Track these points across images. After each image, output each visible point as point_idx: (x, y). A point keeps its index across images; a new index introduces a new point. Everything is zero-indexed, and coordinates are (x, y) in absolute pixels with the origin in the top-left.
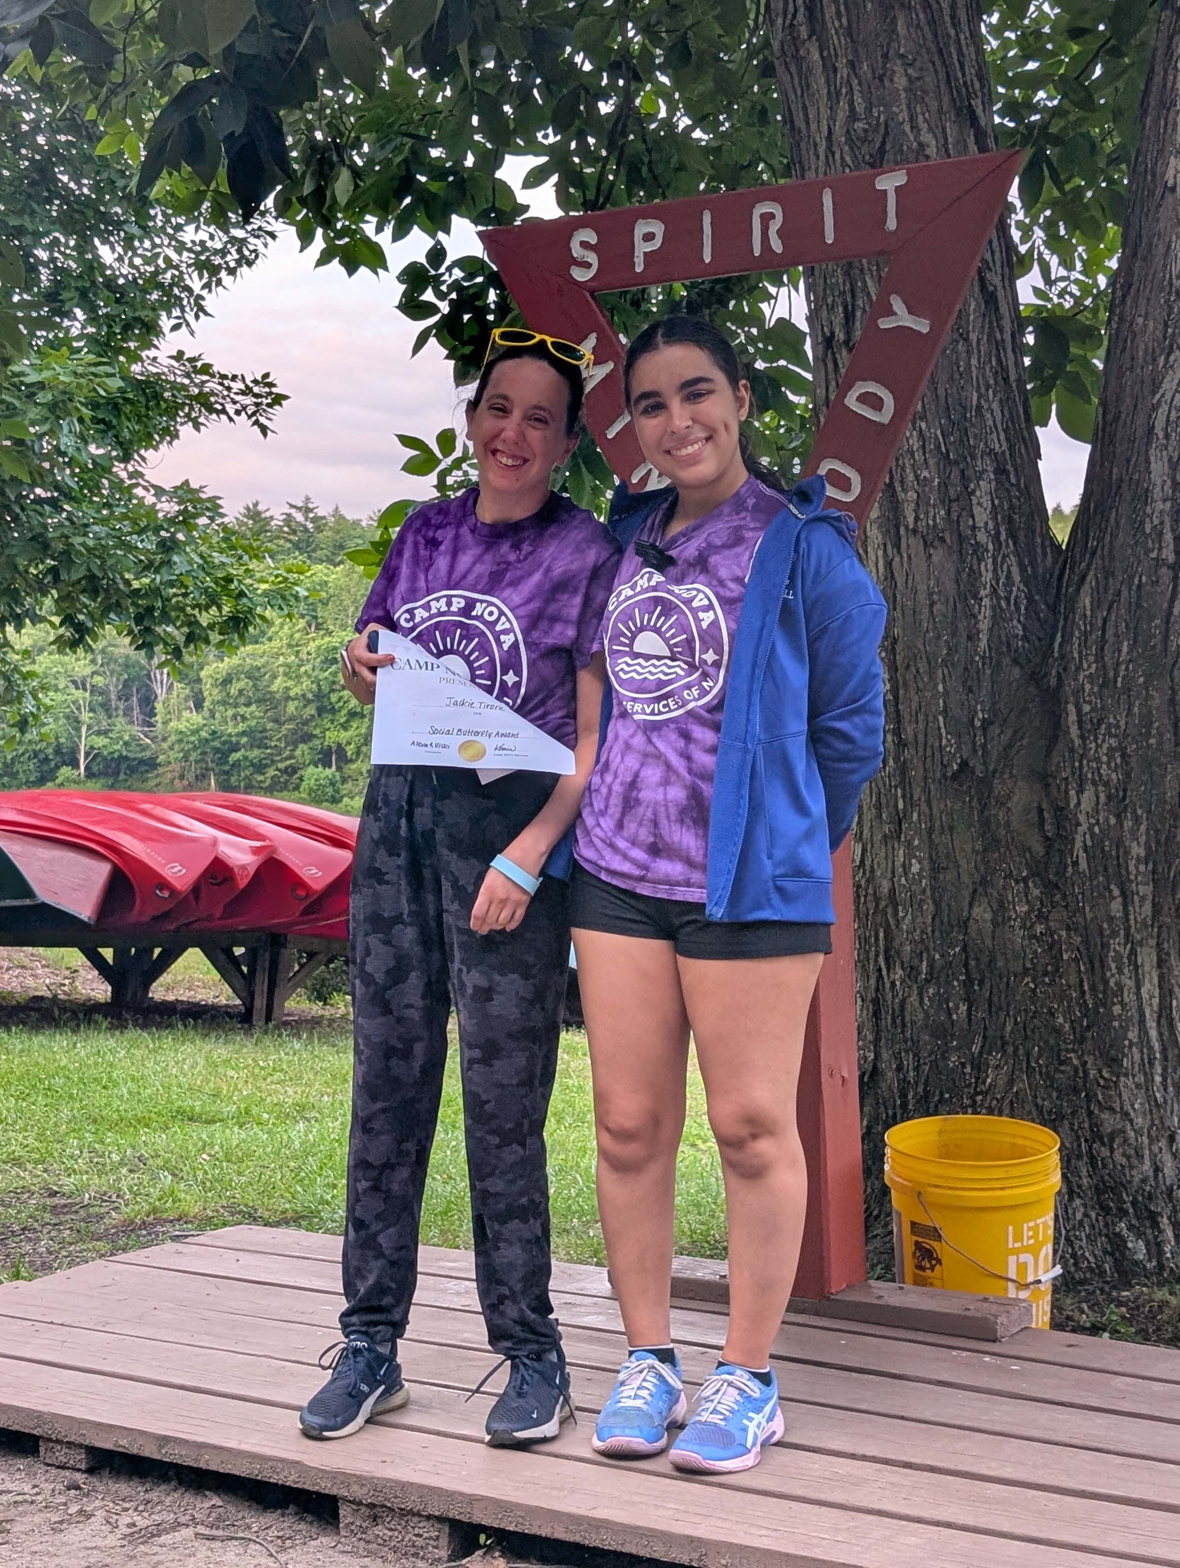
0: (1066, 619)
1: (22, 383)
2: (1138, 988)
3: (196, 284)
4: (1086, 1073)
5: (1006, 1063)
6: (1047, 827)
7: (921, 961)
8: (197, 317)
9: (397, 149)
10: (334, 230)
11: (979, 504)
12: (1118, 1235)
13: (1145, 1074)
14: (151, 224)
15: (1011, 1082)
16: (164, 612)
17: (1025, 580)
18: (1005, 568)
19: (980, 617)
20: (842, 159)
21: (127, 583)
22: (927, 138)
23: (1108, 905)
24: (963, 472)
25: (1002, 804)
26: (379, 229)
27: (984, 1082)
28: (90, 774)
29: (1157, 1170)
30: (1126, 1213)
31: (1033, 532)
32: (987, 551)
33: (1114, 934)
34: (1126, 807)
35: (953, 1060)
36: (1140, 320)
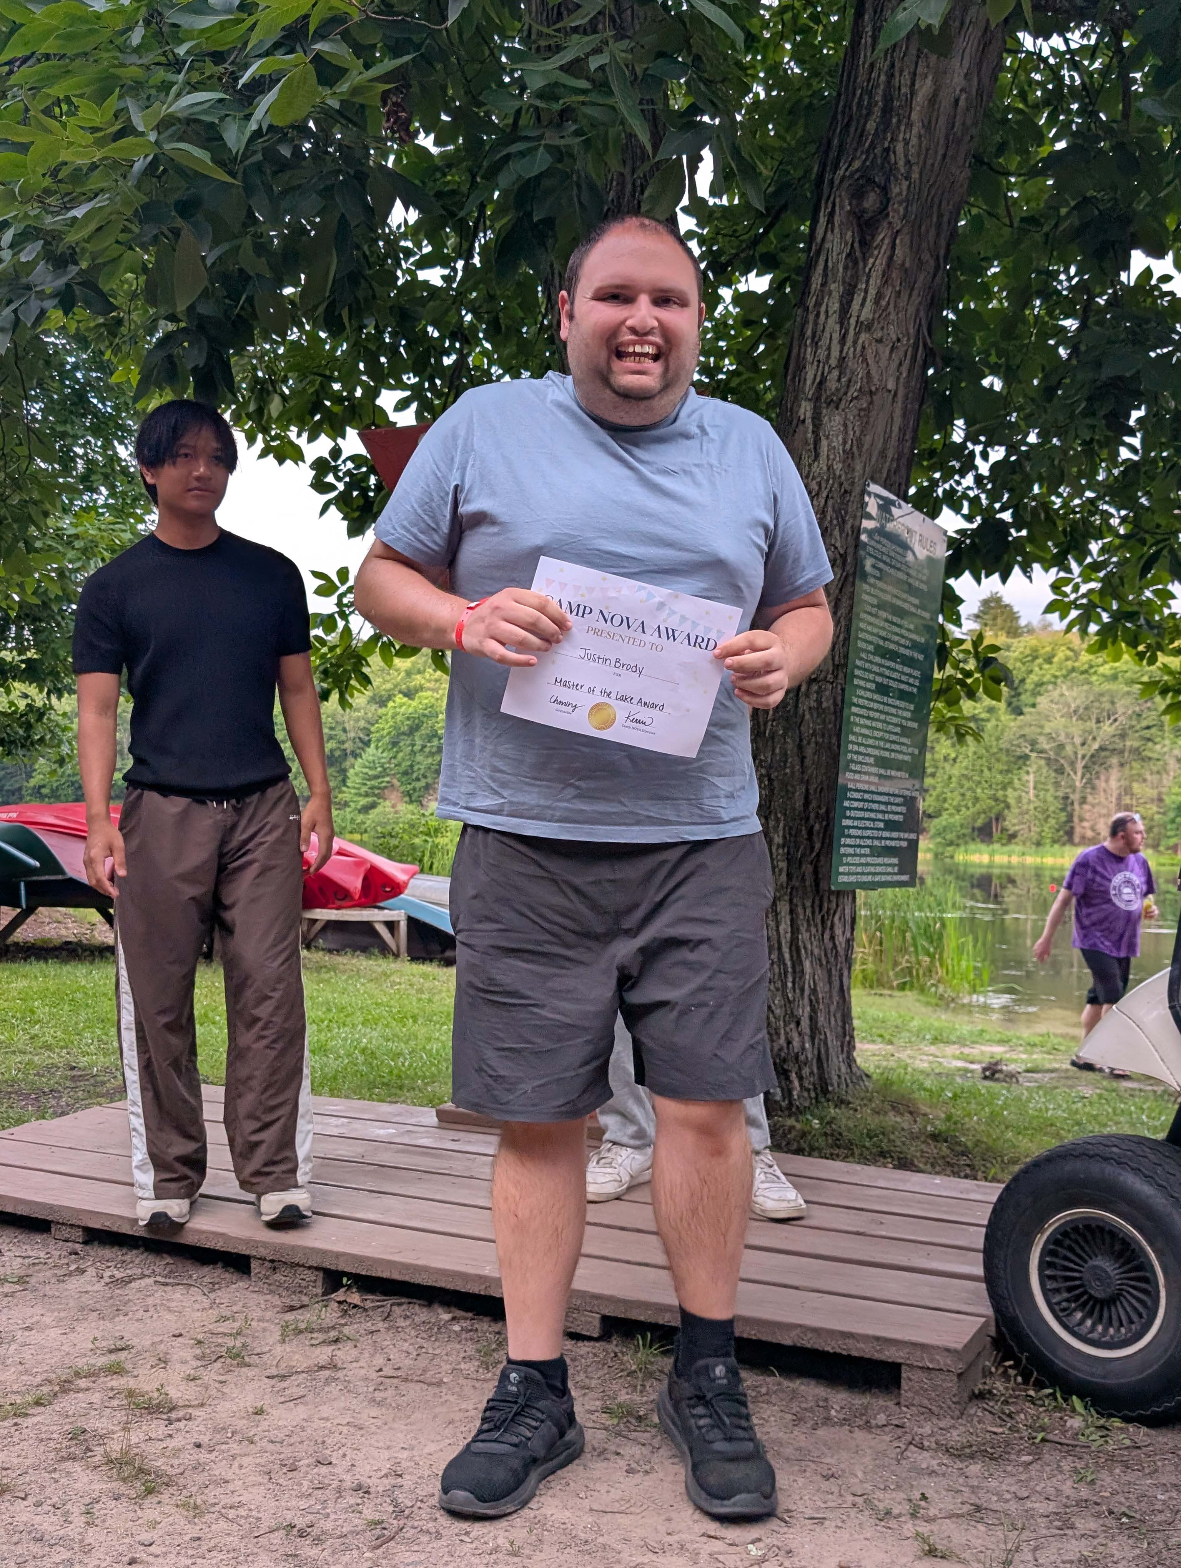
10: (270, 436)
29: (789, 1043)
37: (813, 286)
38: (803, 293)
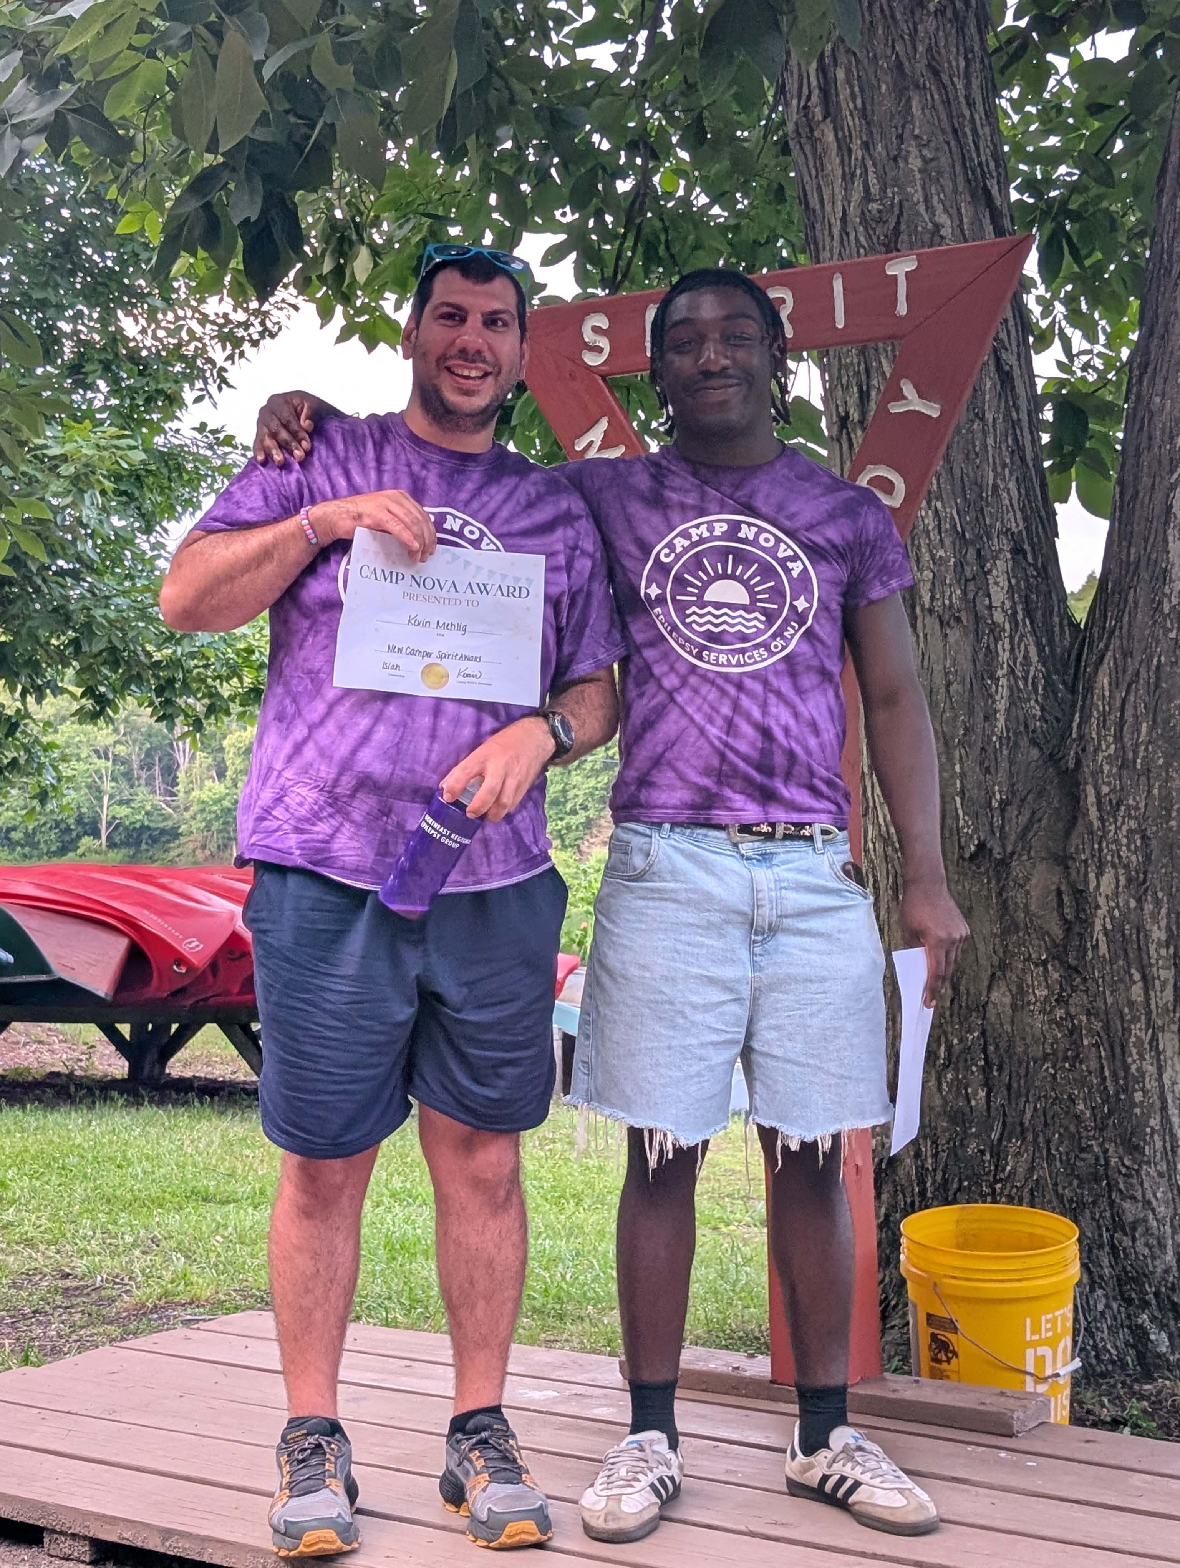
0: (1084, 699)
1: (44, 455)
2: (1160, 1075)
3: (218, 354)
4: (1107, 1162)
5: (1026, 1150)
6: (1067, 911)
7: (940, 1046)
8: (220, 389)
9: (416, 229)
10: (354, 307)
11: (997, 583)
12: (1141, 1327)
13: (1168, 1162)
14: (174, 296)
15: (1031, 1170)
16: (185, 683)
17: (1043, 660)
18: (1022, 648)
19: (998, 697)
20: (857, 239)
21: (149, 655)
22: (942, 218)
23: (1128, 989)
24: (979, 551)
25: (1021, 886)
26: (398, 307)
27: (1004, 1169)
28: (112, 845)
30: (1148, 1304)
31: (1051, 612)
32: (1004, 631)
33: (1135, 1019)
34: (1146, 890)
35: (972, 1147)
36: (1157, 400)
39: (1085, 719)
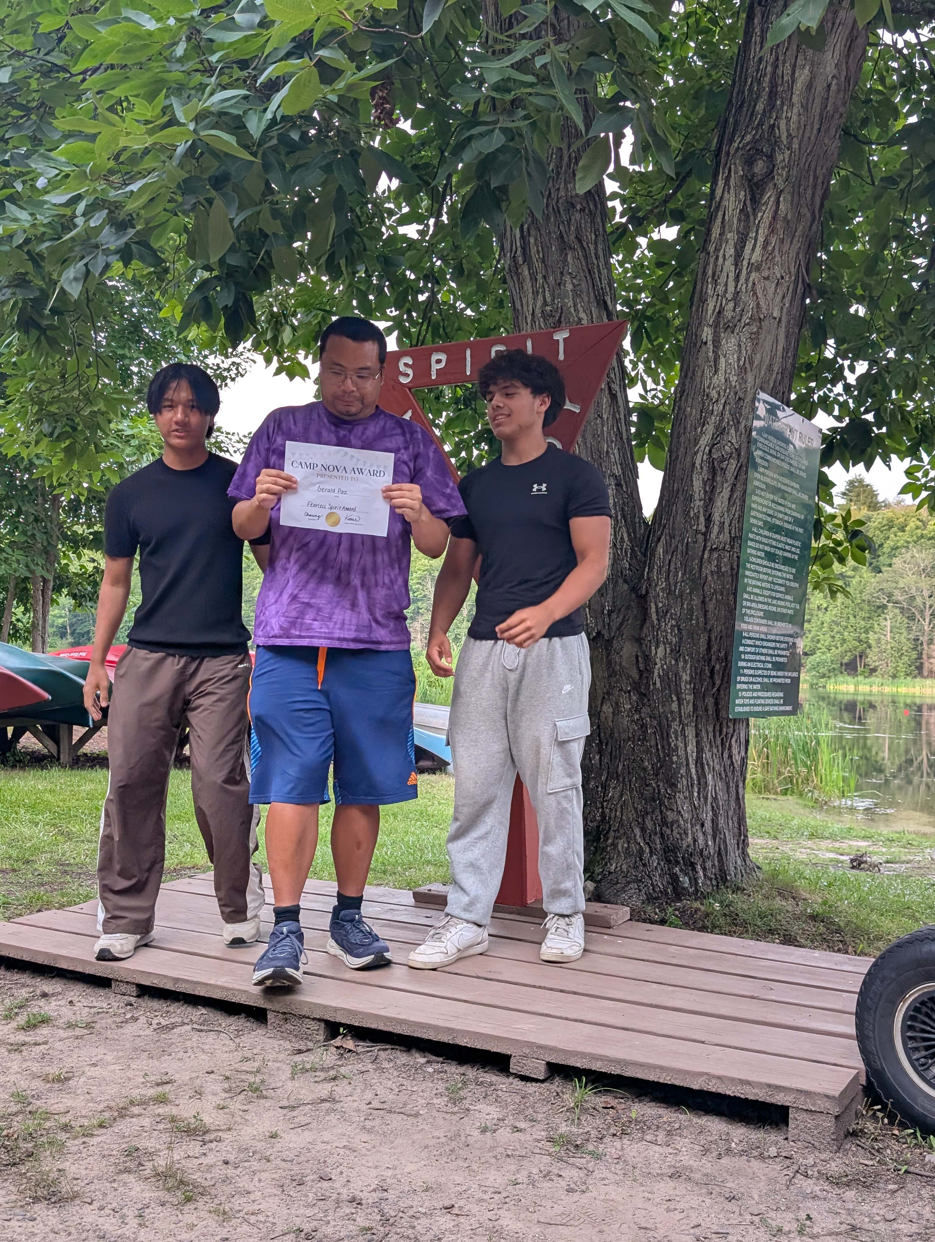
0: (650, 560)
2: (686, 747)
4: (659, 792)
5: (619, 785)
6: (640, 665)
9: (316, 316)
10: (283, 358)
12: (675, 874)
13: (689, 792)
15: (621, 796)
17: (631, 540)
20: (539, 324)
22: (582, 315)
23: (670, 705)
25: (618, 653)
26: (306, 357)
27: (607, 797)
29: (695, 841)
30: (678, 863)
31: (634, 515)
33: (674, 720)
34: (680, 655)
35: (591, 785)
36: (688, 409)
37: (714, 236)
38: (705, 241)
39: (651, 570)
